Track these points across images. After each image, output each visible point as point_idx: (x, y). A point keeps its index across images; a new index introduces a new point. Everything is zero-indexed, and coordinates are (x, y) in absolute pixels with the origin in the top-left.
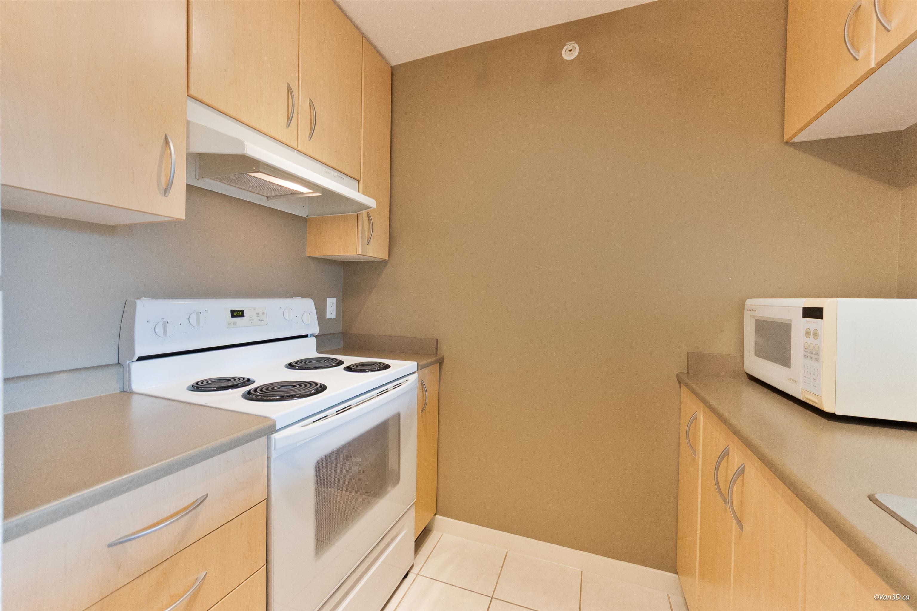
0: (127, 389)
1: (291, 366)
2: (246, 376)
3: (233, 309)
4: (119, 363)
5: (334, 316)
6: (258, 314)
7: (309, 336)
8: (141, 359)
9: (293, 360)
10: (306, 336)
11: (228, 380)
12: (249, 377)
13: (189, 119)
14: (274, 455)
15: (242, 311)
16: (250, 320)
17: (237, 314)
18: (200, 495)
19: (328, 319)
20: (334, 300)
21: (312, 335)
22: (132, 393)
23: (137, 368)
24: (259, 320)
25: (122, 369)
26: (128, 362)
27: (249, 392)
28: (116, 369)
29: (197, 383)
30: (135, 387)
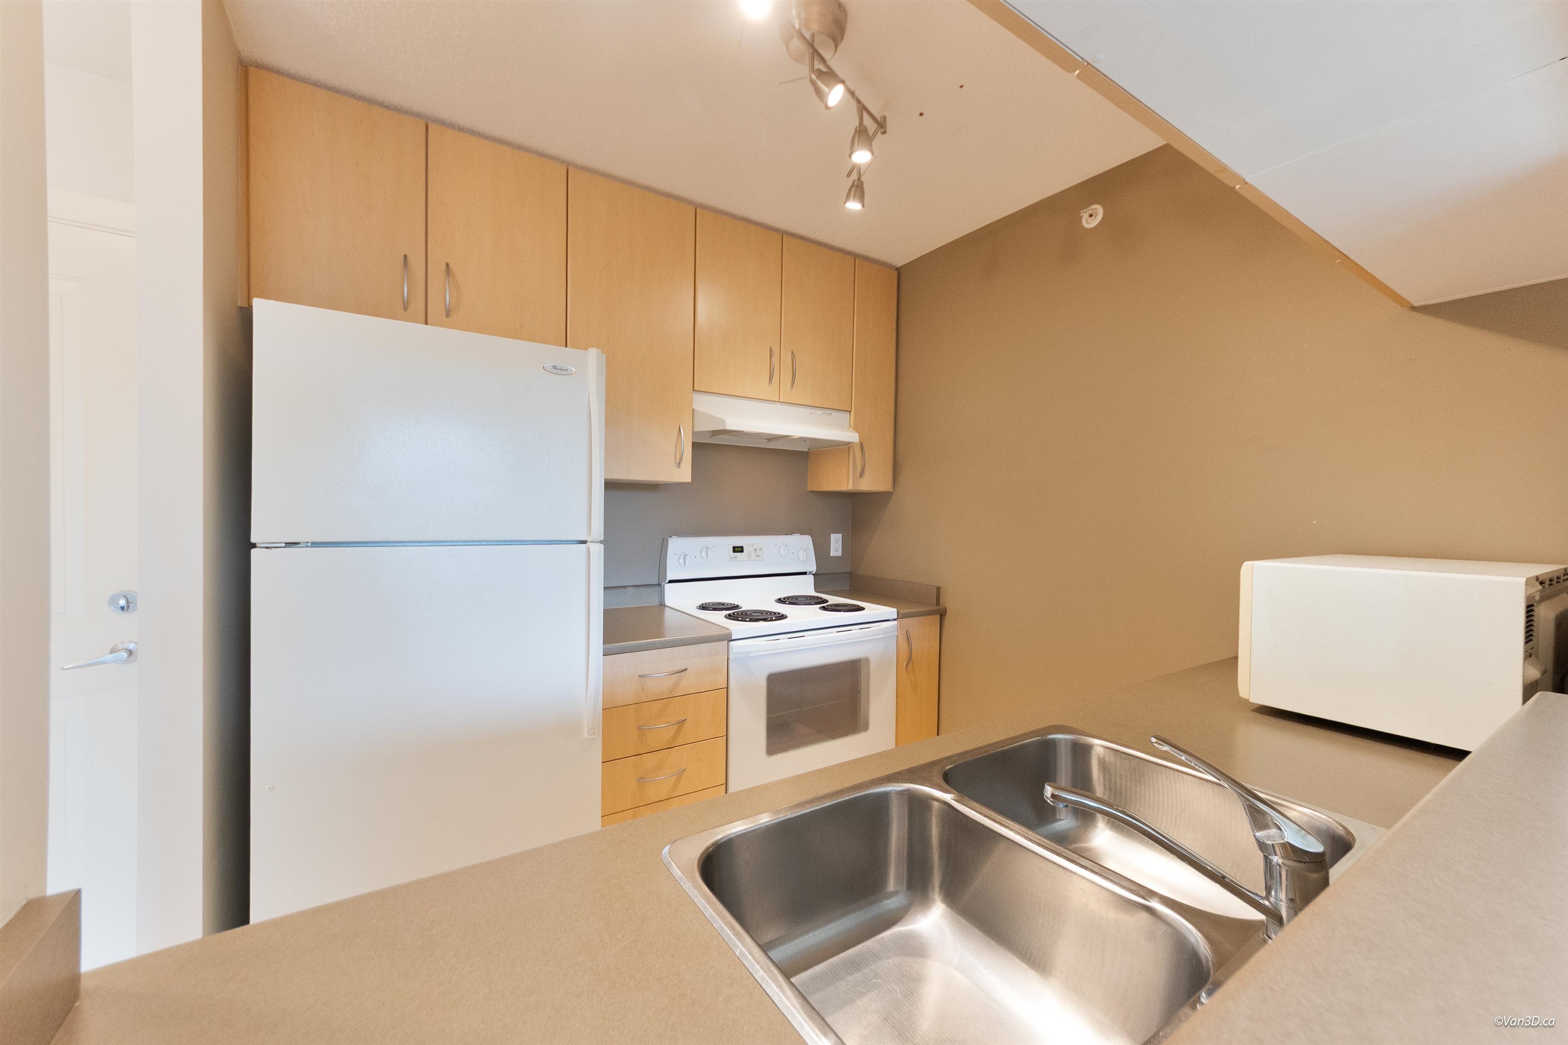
0: (663, 604)
1: (780, 601)
2: (736, 603)
3: (735, 545)
4: (659, 584)
5: (839, 554)
6: (755, 550)
7: (808, 573)
8: (670, 582)
9: (782, 596)
10: (805, 573)
11: (723, 604)
12: (738, 604)
13: (694, 407)
14: (731, 657)
15: (742, 547)
16: (748, 555)
17: (738, 549)
18: (683, 667)
19: (832, 557)
20: (839, 536)
21: (810, 573)
22: (665, 606)
23: (668, 588)
24: (756, 556)
25: (660, 588)
26: (663, 583)
27: (729, 615)
28: (657, 588)
29: (702, 605)
30: (667, 602)
